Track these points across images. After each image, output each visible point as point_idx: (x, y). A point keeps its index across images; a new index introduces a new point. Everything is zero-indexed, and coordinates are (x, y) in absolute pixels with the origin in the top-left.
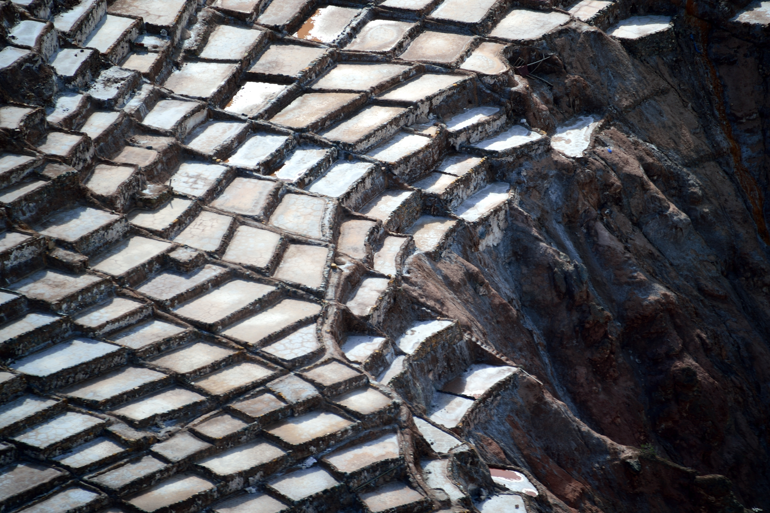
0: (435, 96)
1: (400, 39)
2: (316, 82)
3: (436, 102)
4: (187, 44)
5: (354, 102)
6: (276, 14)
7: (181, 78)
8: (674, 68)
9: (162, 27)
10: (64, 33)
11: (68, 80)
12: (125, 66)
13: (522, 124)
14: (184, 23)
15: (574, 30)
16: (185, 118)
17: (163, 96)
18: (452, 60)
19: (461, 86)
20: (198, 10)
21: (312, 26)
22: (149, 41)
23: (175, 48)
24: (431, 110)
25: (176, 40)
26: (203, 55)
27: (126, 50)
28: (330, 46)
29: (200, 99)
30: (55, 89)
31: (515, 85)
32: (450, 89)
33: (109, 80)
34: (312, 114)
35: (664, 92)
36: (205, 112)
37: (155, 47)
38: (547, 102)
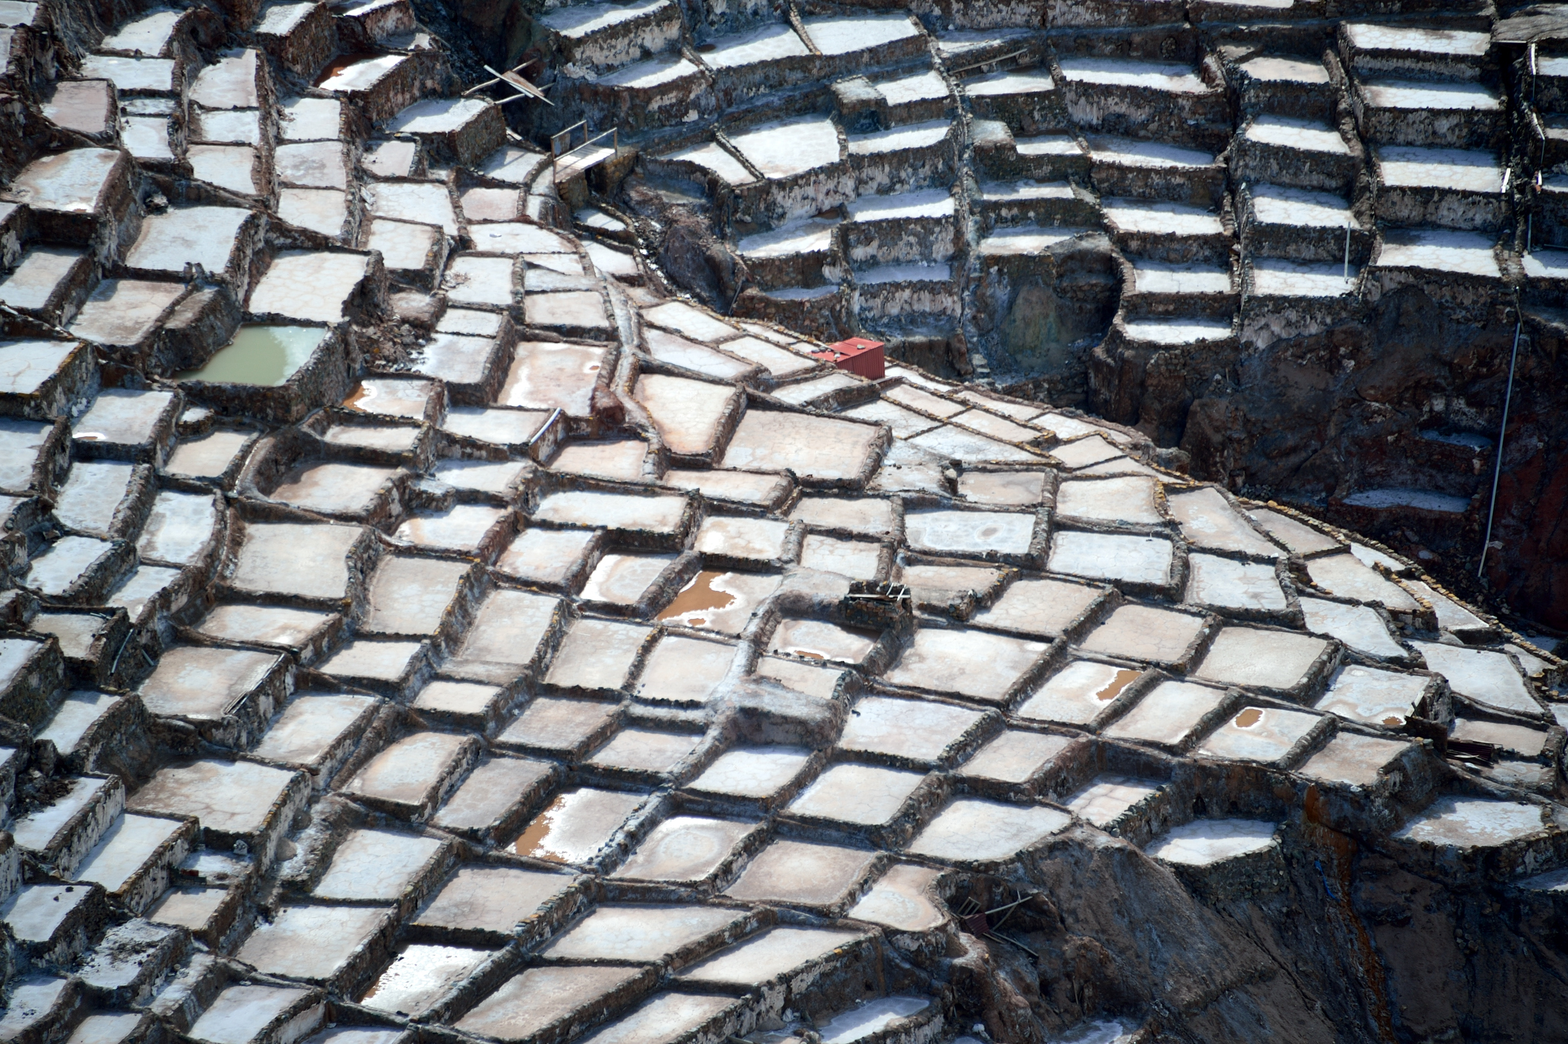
0: (796, 973)
1: (726, 856)
2: (553, 943)
3: (798, 986)
4: (287, 870)
5: (631, 985)
6: (472, 807)
7: (274, 939)
8: (1285, 927)
9: (237, 836)
10: (33, 854)
11: (37, 950)
12: (157, 918)
13: (977, 1035)
14: (283, 826)
15: (1081, 845)
16: (278, 1022)
17: (233, 979)
18: (832, 899)
19: (852, 954)
20: (312, 800)
21: (546, 831)
22: (209, 865)
23: (263, 877)
24: (788, 1003)
25: (266, 861)
26: (320, 891)
27: (160, 885)
28: (583, 871)
29: (311, 981)
30: (9, 969)
31: (962, 952)
32: (829, 959)
33: (122, 948)
34: (542, 1011)
35: (1264, 976)
36: (320, 1009)
37: (222, 877)
38: (1026, 990)
